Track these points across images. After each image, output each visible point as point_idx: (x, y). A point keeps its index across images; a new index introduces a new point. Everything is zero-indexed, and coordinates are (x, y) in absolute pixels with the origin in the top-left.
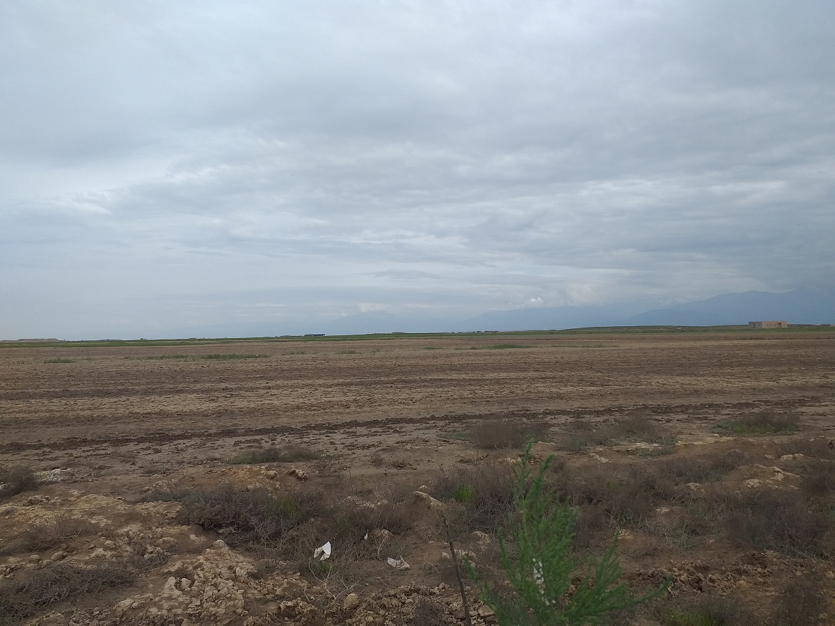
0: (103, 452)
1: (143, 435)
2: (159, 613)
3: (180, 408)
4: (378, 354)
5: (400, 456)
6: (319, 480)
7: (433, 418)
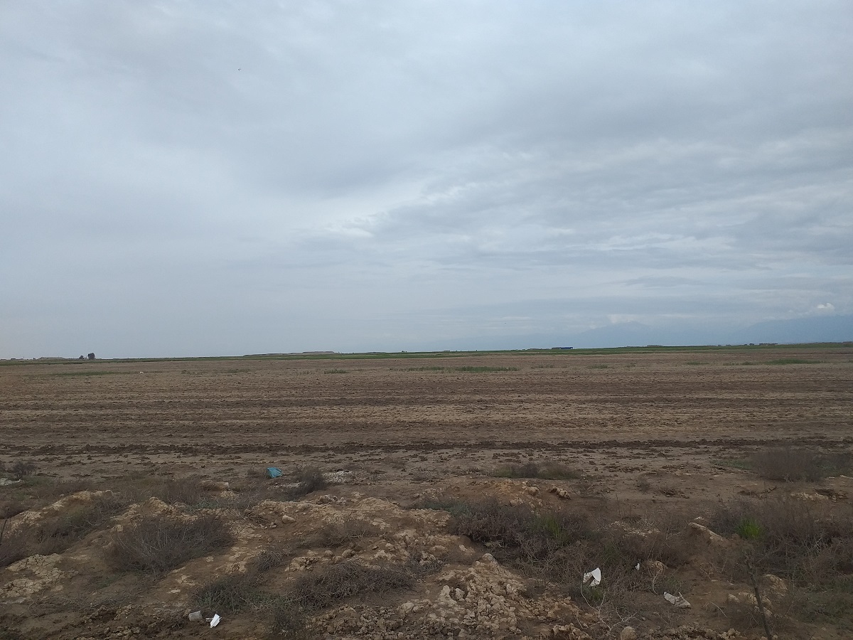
0: (377, 457)
1: (410, 443)
2: (438, 620)
3: (441, 418)
4: (633, 370)
5: (670, 482)
6: (581, 501)
7: (704, 442)
